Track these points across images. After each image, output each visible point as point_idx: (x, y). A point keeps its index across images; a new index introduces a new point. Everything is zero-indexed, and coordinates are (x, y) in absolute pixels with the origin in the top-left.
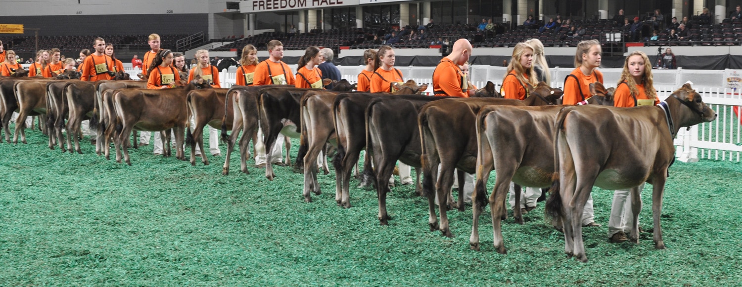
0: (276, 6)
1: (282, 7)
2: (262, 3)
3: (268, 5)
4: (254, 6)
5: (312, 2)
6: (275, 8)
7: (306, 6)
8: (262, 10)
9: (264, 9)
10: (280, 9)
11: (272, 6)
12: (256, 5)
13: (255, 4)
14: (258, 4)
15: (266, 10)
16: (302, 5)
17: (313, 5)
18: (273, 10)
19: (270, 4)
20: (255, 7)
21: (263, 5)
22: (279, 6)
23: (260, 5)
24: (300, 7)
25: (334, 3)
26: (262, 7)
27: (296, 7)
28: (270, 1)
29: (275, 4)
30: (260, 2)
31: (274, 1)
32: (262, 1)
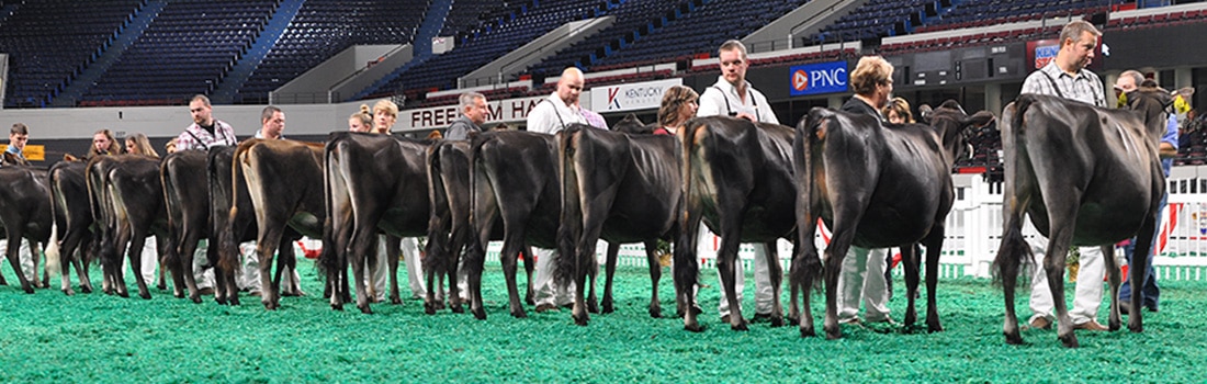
2: (427, 115)
3: (437, 117)
4: (415, 119)
5: (511, 113)
7: (501, 118)
8: (427, 125)
9: (431, 124)
11: (444, 120)
12: (418, 119)
13: (416, 116)
14: (420, 116)
15: (434, 126)
16: (495, 117)
17: (514, 116)
19: (441, 117)
20: (416, 122)
21: (429, 118)
23: (425, 119)
26: (427, 122)
28: (442, 111)
29: (449, 116)
30: (425, 113)
31: (449, 110)
32: (428, 112)
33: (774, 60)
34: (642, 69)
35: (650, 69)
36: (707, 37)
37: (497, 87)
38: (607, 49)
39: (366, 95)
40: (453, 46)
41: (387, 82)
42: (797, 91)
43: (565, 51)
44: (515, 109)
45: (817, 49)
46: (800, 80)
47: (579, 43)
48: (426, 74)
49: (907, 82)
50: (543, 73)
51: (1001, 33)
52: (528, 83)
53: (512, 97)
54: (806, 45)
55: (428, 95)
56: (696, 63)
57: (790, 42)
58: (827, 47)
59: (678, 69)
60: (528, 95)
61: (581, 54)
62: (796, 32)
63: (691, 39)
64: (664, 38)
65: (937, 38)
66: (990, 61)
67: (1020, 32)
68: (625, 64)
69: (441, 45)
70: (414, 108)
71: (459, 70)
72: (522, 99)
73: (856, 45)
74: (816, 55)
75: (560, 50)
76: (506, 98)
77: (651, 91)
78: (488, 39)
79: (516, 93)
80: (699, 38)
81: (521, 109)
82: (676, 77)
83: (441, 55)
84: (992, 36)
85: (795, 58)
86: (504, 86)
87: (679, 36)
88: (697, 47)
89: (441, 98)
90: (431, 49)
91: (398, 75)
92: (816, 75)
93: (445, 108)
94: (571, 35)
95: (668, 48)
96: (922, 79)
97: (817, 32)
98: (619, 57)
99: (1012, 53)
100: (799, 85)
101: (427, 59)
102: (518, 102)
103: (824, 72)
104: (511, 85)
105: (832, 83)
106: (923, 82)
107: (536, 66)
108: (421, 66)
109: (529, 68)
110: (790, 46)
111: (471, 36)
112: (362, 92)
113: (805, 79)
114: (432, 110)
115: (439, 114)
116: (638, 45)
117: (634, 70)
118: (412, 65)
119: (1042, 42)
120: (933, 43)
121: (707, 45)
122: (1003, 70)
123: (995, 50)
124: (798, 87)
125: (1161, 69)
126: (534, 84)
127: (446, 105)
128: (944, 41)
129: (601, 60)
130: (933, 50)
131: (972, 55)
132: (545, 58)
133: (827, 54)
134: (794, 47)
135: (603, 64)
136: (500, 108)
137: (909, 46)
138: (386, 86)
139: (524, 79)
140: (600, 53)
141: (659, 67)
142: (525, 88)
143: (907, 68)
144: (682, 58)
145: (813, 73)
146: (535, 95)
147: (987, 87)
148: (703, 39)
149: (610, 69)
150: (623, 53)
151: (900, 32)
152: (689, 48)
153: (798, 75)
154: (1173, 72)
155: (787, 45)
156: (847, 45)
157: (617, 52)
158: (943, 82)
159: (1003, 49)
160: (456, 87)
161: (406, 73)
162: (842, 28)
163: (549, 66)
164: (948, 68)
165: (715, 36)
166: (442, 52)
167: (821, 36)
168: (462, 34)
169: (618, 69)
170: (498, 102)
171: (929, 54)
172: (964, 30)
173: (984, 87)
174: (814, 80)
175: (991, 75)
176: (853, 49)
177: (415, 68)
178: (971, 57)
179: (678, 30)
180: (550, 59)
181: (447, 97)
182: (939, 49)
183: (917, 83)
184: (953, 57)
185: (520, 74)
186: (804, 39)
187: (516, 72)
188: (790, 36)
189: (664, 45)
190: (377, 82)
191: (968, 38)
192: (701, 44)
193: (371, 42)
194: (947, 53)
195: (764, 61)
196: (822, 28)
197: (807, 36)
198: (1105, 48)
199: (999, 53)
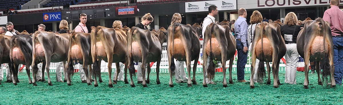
33: (36, 11)
36: (10, 4)
42: (45, 20)
46: (46, 17)
54: (43, 7)
57: (39, 6)
59: (4, 13)
62: (41, 3)
66: (105, 13)
67: (111, 5)
73: (62, 7)
74: (50, 10)
82: (4, 16)
84: (103, 6)
85: (43, 11)
92: (51, 16)
99: (111, 10)
100: (46, 19)
103: (54, 15)
105: (56, 18)
110: (39, 7)
113: (48, 17)
119: (119, 8)
120: (85, 7)
121: (11, 6)
122: (109, 15)
124: (45, 19)
128: (89, 7)
131: (99, 11)
137: (78, 8)
144: (4, 10)
145: (50, 15)
147: (101, 20)
151: (73, 4)
153: (45, 16)
158: (91, 18)
164: (92, 14)
165: (12, 4)
167: (48, 5)
173: (100, 20)
174: (50, 17)
175: (105, 16)
182: (87, 9)
184: (93, 11)
188: (39, 4)
191: (96, 6)
194: (91, 10)
195: (32, 12)
196: (48, 2)
197: (44, 4)
198: (138, 10)
199: (107, 10)
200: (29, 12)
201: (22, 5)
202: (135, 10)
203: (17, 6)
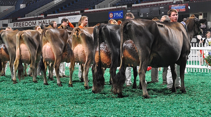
0: (23, 25)
1: (26, 26)
3: (20, 25)
4: (14, 25)
6: (23, 26)
8: (17, 27)
10: (25, 26)
11: (22, 25)
12: (15, 25)
14: (16, 24)
15: (19, 27)
16: (34, 25)
18: (22, 27)
19: (21, 25)
21: (18, 25)
22: (25, 25)
23: (17, 25)
24: (34, 26)
25: (48, 24)
27: (32, 26)
28: (21, 23)
29: (23, 24)
30: (17, 23)
31: (23, 23)
32: (18, 23)
33: (105, 10)
34: (71, 13)
35: (73, 12)
36: (88, 4)
37: (35, 17)
38: (64, 7)
39: (3, 19)
40: (25, 6)
41: (8, 15)
43: (53, 8)
44: (39, 23)
45: (115, 7)
46: (111, 15)
47: (57, 6)
48: (18, 14)
49: (138, 16)
50: (47, 13)
51: (162, 3)
52: (43, 16)
53: (39, 20)
54: (113, 6)
55: (18, 19)
56: (85, 11)
57: (109, 5)
58: (118, 7)
59: (81, 12)
60: (43, 19)
61: (57, 8)
62: (111, 3)
63: (85, 5)
64: (78, 5)
65: (146, 5)
66: (160, 10)
67: (167, 3)
68: (67, 11)
69: (22, 6)
70: (14, 22)
71: (27, 12)
72: (41, 20)
73: (126, 6)
74: (115, 9)
75: (52, 8)
76: (37, 20)
77: (74, 18)
78: (34, 5)
79: (40, 19)
80: (87, 4)
81: (41, 23)
82: (80, 14)
83: (22, 9)
84: (160, 4)
85: (110, 10)
86: (37, 17)
87: (82, 4)
88: (86, 7)
89: (21, 20)
90: (20, 7)
91: (11, 14)
92: (115, 14)
93: (22, 22)
94: (55, 4)
95: (79, 7)
96: (142, 15)
97: (116, 3)
98: (66, 9)
99: (165, 8)
100: (111, 17)
101: (19, 10)
102: (40, 21)
103: (117, 13)
104: (38, 16)
105: (119, 16)
106: (142, 16)
107: (45, 12)
108: (17, 12)
109: (44, 12)
111: (30, 4)
112: (2, 18)
113: (112, 15)
114: (19, 23)
115: (20, 24)
116: (71, 6)
117: (69, 13)
118: (15, 11)
119: (173, 5)
120: (145, 6)
122: (163, 13)
123: (161, 8)
125: (204, 12)
126: (45, 16)
127: (22, 21)
128: (148, 5)
129: (62, 10)
130: (145, 8)
132: (48, 10)
133: (118, 9)
134: (110, 7)
135: (62, 11)
136: (35, 22)
137: (139, 7)
138: (8, 17)
139: (42, 15)
140: (62, 8)
141: (75, 12)
142: (42, 17)
143: (138, 12)
144: (82, 10)
145: (114, 14)
146: (44, 19)
148: (88, 5)
149: (64, 13)
150: (67, 8)
151: (137, 3)
152: (84, 7)
153: (111, 14)
154: (207, 13)
155: (108, 6)
156: (123, 6)
157: (66, 8)
158: (147, 16)
159: (163, 8)
160: (25, 17)
161: (13, 13)
162: (122, 2)
163: (49, 12)
164: (149, 12)
165: (91, 4)
166: (22, 8)
167: (117, 4)
168: (28, 3)
169: (66, 12)
170: (35, 21)
171: (144, 9)
172: (153, 2)
174: (115, 15)
175: (160, 14)
176: (125, 7)
177: (15, 12)
178: (155, 9)
179: (81, 3)
180: (49, 10)
181: (22, 20)
182: (146, 8)
183: (141, 16)
184: (150, 9)
185: (41, 14)
186: (113, 5)
187: (40, 13)
188: (109, 4)
189: (78, 6)
190: (5, 15)
191: (154, 5)
192: (87, 6)
193: (4, 5)
194: (149, 8)
195: (102, 11)
196: (118, 2)
197: (114, 4)
198: (189, 7)
199: (162, 8)
200: (100, 11)
201: (96, 6)
202: (187, 8)
203: (93, 6)
